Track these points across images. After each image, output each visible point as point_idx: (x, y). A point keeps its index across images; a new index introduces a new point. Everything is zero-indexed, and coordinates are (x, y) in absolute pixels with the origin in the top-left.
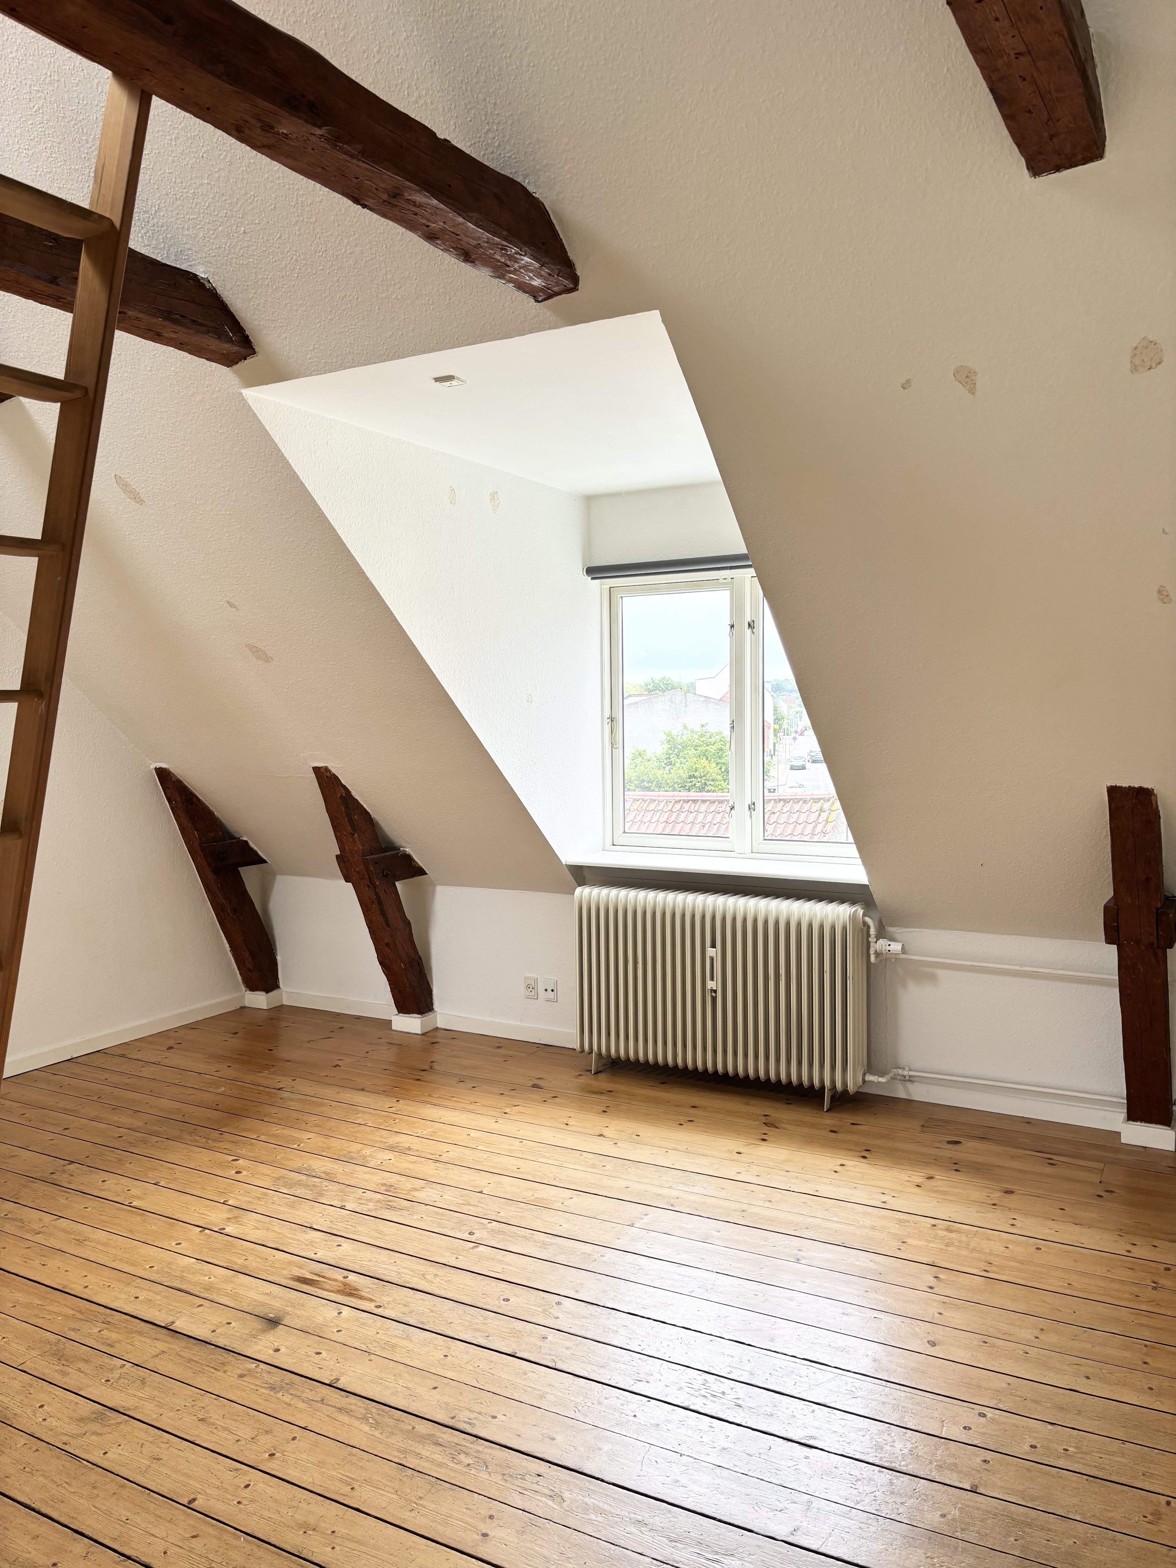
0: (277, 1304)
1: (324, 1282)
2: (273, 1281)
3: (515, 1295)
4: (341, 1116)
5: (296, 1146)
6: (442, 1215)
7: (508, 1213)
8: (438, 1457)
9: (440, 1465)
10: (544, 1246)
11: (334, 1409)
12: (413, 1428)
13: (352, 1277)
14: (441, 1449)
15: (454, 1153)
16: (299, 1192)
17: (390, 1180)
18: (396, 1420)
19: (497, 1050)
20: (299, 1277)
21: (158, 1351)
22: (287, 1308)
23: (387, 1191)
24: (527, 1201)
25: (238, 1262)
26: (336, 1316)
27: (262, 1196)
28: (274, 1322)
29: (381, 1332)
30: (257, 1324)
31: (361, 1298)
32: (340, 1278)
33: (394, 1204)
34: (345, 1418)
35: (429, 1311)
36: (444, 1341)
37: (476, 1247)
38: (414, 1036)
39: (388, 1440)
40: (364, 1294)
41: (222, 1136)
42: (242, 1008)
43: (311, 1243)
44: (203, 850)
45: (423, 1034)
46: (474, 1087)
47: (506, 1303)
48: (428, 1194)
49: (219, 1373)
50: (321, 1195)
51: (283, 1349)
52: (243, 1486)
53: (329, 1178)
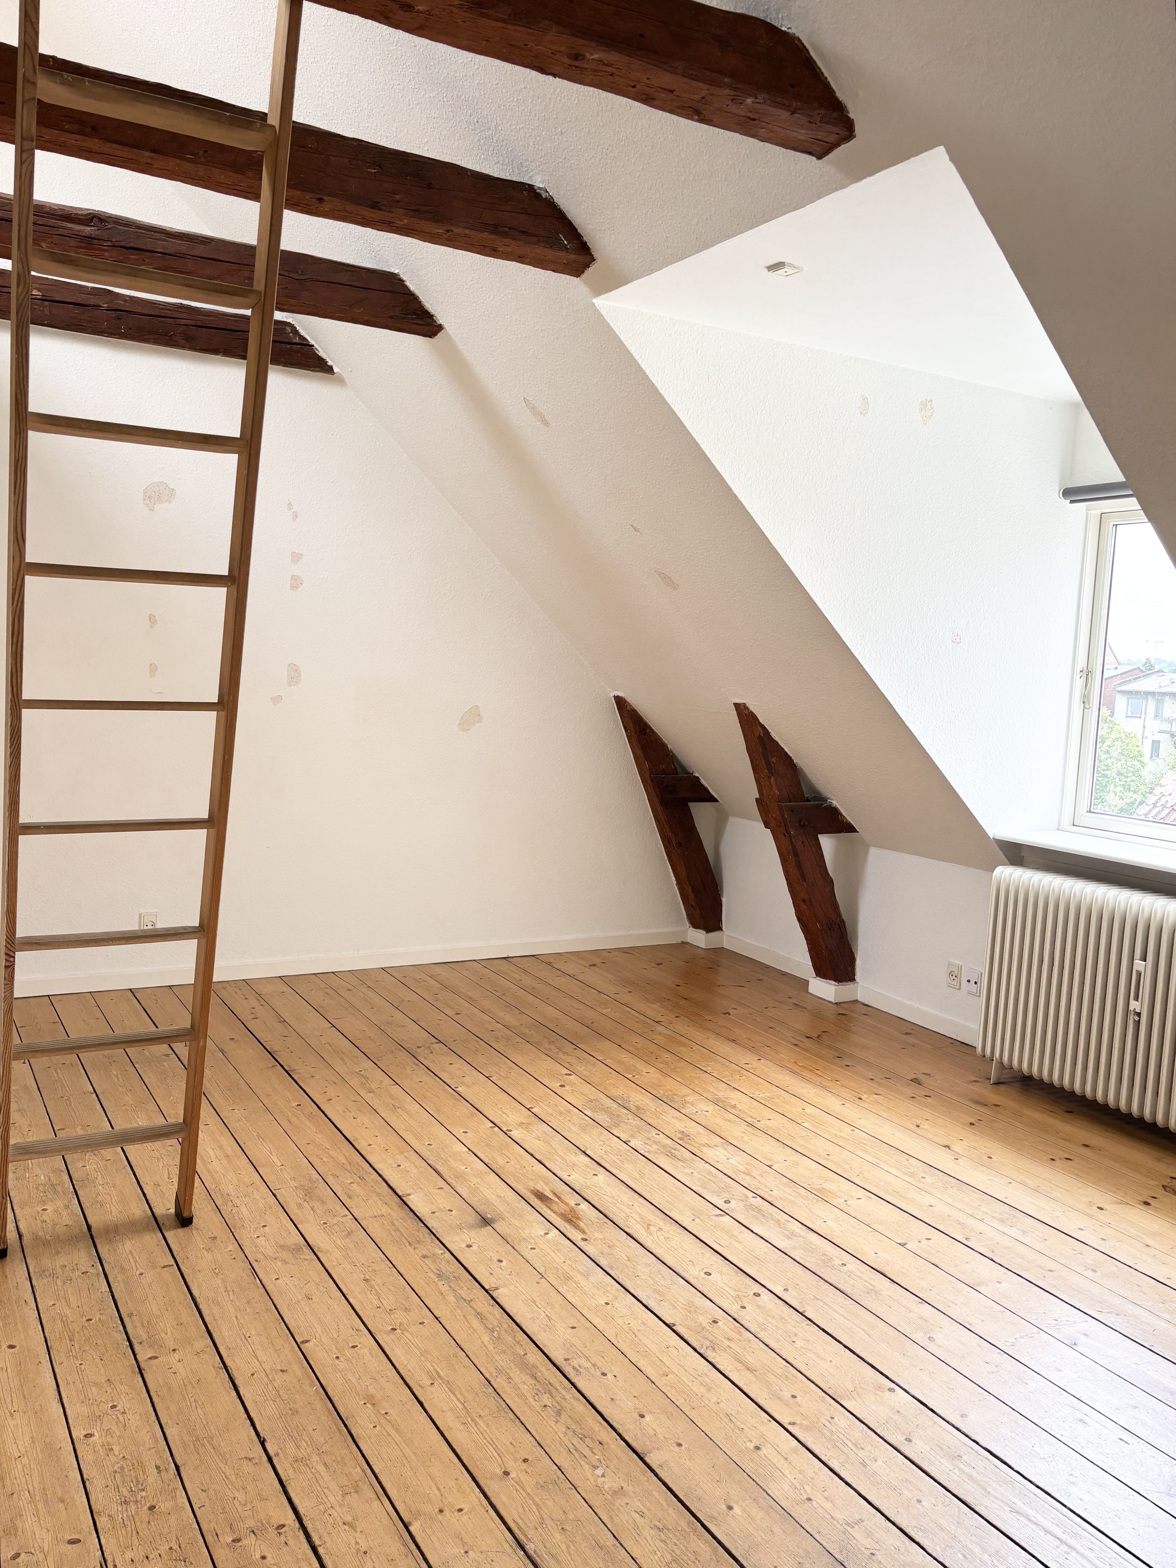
0: (502, 1208)
1: (557, 1203)
2: (514, 1187)
3: (721, 1273)
4: (694, 1060)
5: (630, 1076)
6: (715, 1176)
7: (780, 1192)
8: (525, 1388)
9: (522, 1396)
10: (792, 1235)
11: (473, 1312)
12: (526, 1354)
13: (584, 1206)
14: (533, 1382)
15: (774, 1122)
16: (600, 1118)
17: (691, 1130)
18: (516, 1341)
19: (904, 1036)
20: (538, 1191)
21: (380, 1213)
22: (506, 1214)
23: (680, 1139)
24: (811, 1188)
25: (499, 1161)
26: (541, 1236)
27: (565, 1112)
28: (486, 1222)
29: (568, 1262)
30: (472, 1218)
31: (577, 1227)
32: (572, 1203)
33: (676, 1153)
34: (476, 1323)
35: (626, 1259)
36: (617, 1290)
37: (722, 1215)
38: (826, 1003)
39: (495, 1355)
40: (581, 1224)
41: (574, 1051)
42: (683, 943)
43: (573, 1166)
44: (652, 781)
45: (836, 1003)
46: (848, 1066)
47: (706, 1276)
48: (719, 1154)
49: (409, 1247)
50: (617, 1125)
51: (475, 1247)
52: (351, 1345)
53: (638, 1112)
